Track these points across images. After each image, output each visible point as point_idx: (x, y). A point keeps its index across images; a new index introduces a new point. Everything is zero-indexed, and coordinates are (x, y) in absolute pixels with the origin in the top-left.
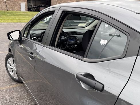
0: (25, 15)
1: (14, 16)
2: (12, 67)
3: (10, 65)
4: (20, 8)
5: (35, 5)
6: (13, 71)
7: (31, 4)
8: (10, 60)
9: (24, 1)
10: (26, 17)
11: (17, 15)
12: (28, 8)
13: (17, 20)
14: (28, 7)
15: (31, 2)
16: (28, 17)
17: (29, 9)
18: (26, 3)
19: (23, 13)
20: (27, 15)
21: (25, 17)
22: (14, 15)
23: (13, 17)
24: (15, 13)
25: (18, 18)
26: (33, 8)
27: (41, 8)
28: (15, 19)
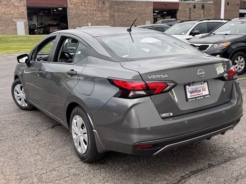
0: (25, 41)
1: (8, 44)
2: (19, 95)
3: (18, 93)
4: (16, 29)
5: (42, 24)
6: (20, 99)
7: (35, 22)
8: (18, 87)
9: (22, 18)
10: (28, 43)
11: (12, 41)
12: (29, 29)
13: (13, 49)
14: (29, 27)
15: (35, 18)
16: (31, 43)
17: (32, 31)
18: (26, 20)
19: (22, 39)
20: (29, 41)
21: (25, 44)
22: (7, 42)
23: (5, 45)
24: (9, 38)
25: (14, 46)
26: (38, 28)
27: (51, 29)
28: (10, 48)
